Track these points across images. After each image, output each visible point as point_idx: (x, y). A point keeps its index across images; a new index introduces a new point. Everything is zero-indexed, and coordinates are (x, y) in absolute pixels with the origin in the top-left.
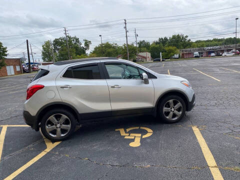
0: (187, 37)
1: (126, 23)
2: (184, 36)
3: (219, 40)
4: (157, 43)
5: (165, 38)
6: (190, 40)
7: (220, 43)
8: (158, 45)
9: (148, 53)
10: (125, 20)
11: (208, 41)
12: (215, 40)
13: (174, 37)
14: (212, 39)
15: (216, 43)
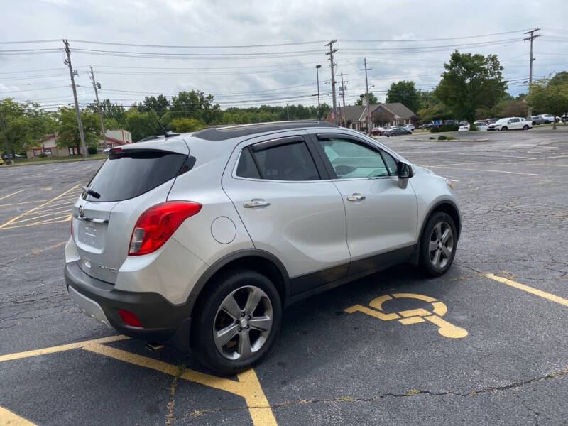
0: (210, 97)
1: (68, 51)
2: (205, 96)
3: (273, 110)
4: (141, 109)
5: (161, 97)
6: (217, 106)
7: (275, 115)
8: (146, 115)
9: (125, 132)
10: (67, 44)
11: (252, 110)
12: (265, 109)
13: (183, 96)
14: (259, 107)
15: (268, 114)
